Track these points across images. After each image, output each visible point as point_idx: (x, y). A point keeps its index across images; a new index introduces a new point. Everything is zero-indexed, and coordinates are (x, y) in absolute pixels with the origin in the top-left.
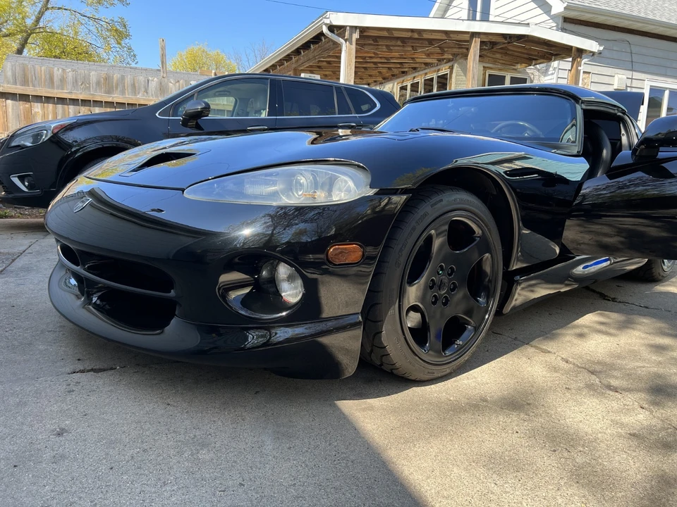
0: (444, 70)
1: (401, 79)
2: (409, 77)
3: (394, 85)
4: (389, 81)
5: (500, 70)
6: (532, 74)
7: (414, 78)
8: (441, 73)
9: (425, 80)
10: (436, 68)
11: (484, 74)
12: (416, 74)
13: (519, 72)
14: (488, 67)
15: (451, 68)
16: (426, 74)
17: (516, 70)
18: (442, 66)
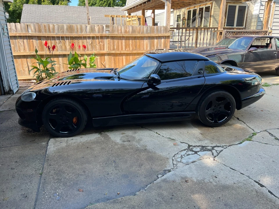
0: (209, 4)
1: (188, 7)
2: (192, 6)
3: (185, 10)
4: (183, 8)
5: (234, 3)
6: (249, 4)
7: (195, 7)
8: (207, 6)
9: (199, 8)
10: (205, 3)
11: (227, 5)
12: (196, 5)
13: (243, 3)
14: (228, 2)
15: (212, 4)
16: (200, 6)
17: (241, 2)
18: (208, 2)
